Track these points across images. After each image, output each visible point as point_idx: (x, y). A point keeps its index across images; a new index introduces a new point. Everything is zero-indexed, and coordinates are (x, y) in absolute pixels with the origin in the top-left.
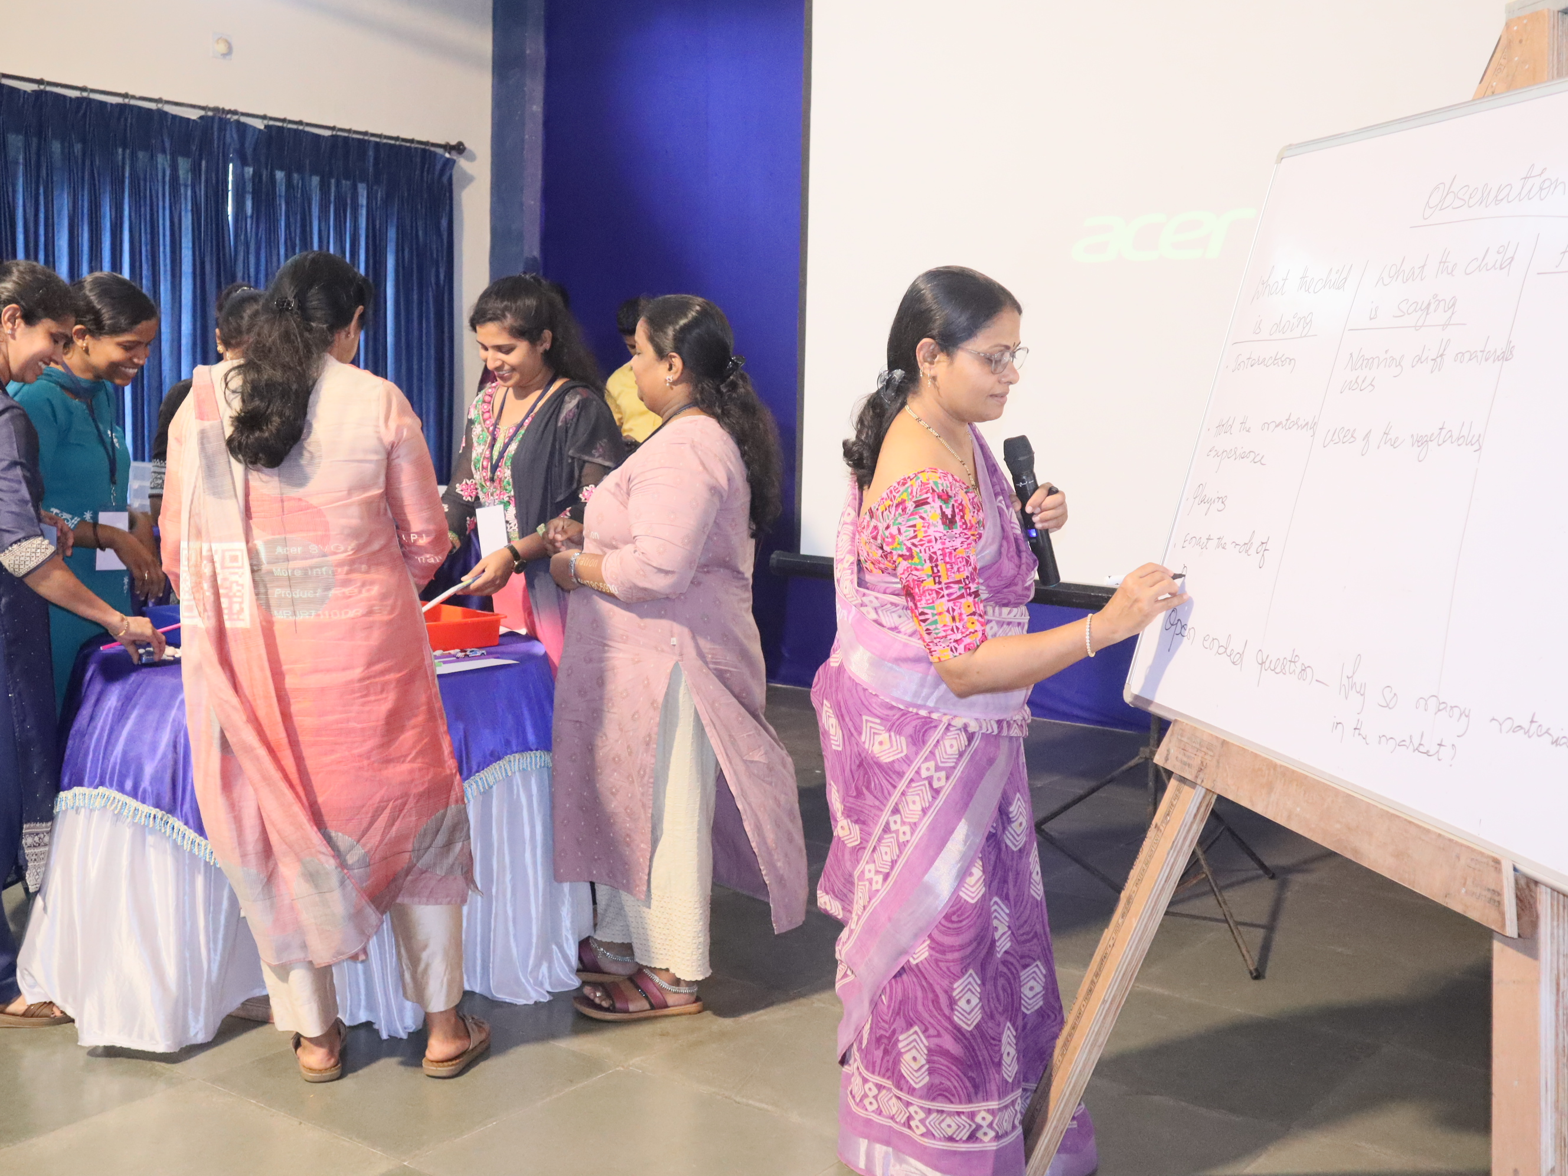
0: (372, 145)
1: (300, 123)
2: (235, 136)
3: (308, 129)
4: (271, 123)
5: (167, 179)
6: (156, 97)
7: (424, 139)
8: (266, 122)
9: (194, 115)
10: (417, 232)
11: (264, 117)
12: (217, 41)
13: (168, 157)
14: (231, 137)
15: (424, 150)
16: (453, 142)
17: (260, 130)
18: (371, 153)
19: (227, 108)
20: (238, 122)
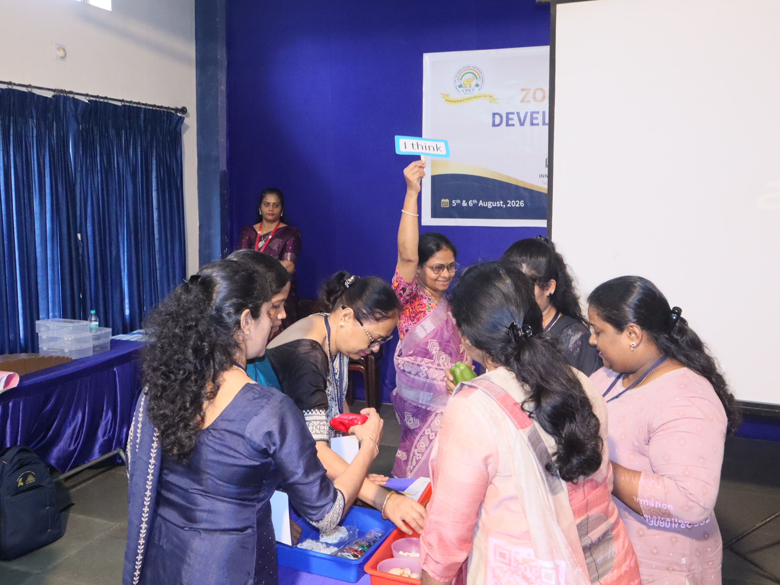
0: (143, 110)
1: (106, 98)
2: (72, 106)
3: (110, 102)
4: (91, 98)
5: (35, 134)
6: (27, 84)
7: (167, 106)
8: (88, 98)
9: (49, 95)
10: (166, 159)
11: (87, 95)
12: (59, 49)
13: (35, 121)
14: (70, 107)
15: (168, 112)
16: (180, 107)
17: (86, 103)
18: (142, 116)
19: (67, 90)
20: (73, 98)
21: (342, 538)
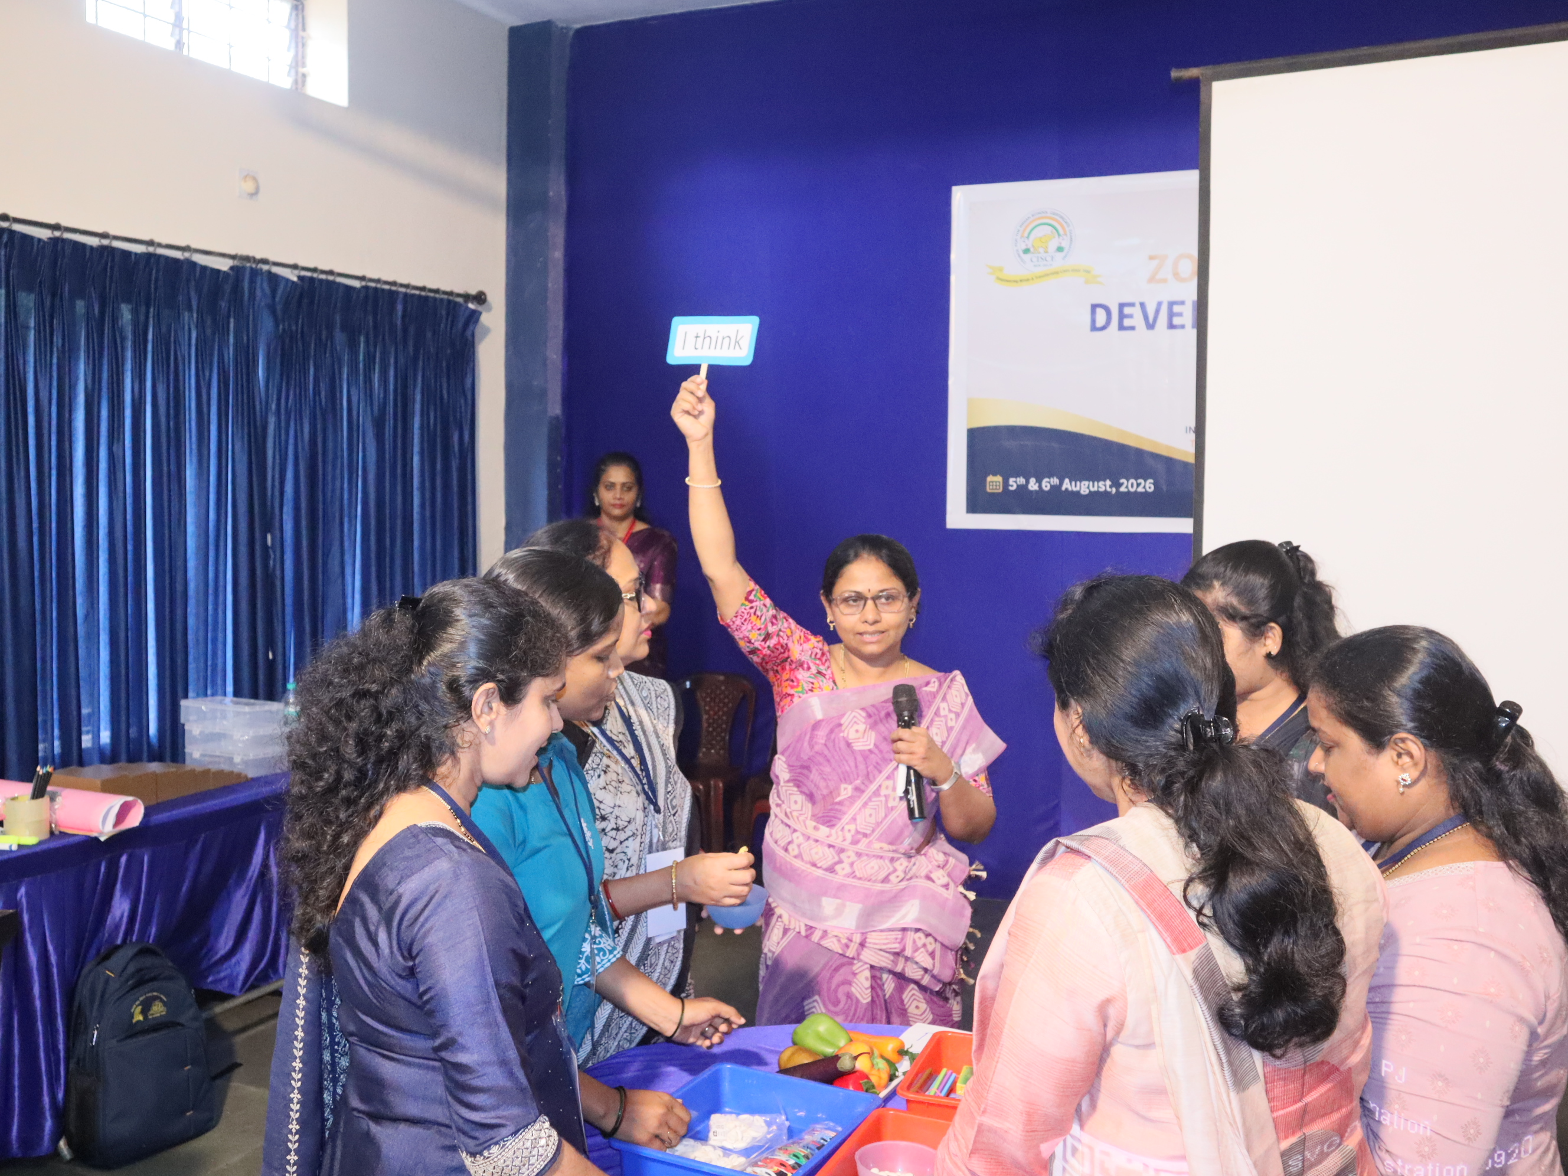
0: (401, 296)
1: (331, 273)
2: (266, 285)
3: (339, 280)
4: (304, 273)
5: (193, 341)
6: (183, 244)
7: (448, 289)
8: (296, 272)
9: (224, 265)
10: (441, 391)
11: (295, 267)
12: (245, 178)
13: (195, 315)
14: (263, 288)
15: (449, 301)
16: (473, 292)
17: (293, 282)
18: (399, 308)
19: (258, 256)
20: (269, 272)
21: (754, 1138)
